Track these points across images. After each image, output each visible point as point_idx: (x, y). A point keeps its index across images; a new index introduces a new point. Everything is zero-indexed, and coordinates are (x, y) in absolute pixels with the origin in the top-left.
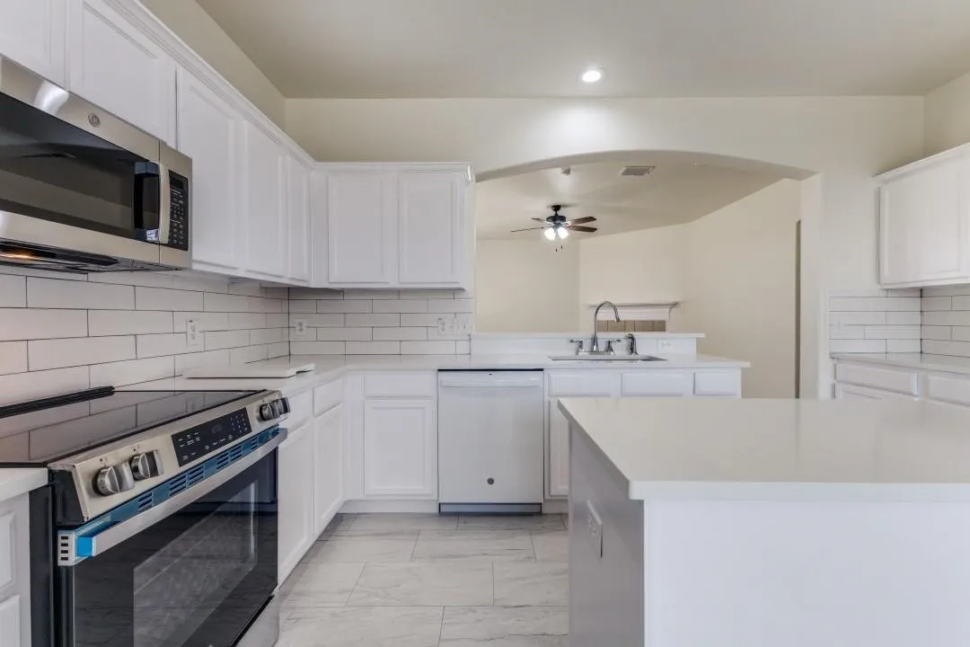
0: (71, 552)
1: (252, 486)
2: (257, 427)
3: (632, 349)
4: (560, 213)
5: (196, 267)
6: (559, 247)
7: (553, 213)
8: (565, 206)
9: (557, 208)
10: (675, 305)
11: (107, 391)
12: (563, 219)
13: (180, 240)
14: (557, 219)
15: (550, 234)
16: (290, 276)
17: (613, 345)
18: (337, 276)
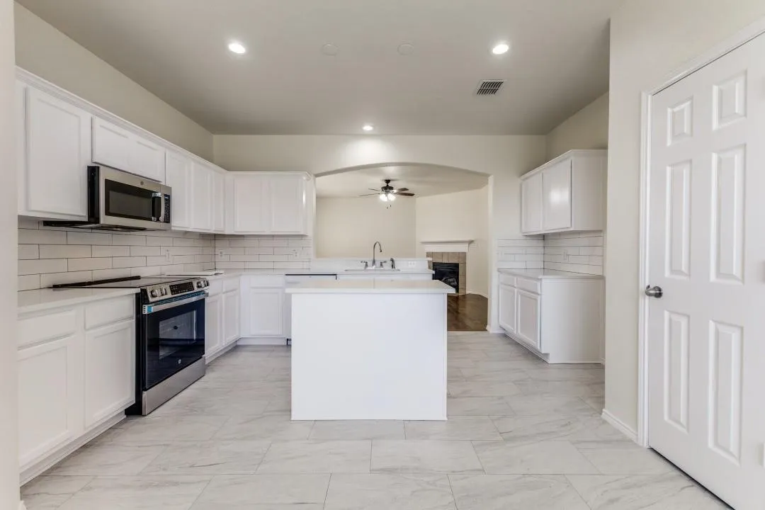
0: (146, 310)
1: (195, 312)
2: (196, 289)
3: (393, 266)
4: (390, 184)
5: (173, 228)
6: (389, 206)
7: (385, 185)
8: (393, 180)
9: (388, 181)
10: (471, 242)
11: (138, 278)
12: (391, 188)
13: (167, 220)
14: (387, 189)
15: (383, 197)
16: (214, 229)
17: (383, 264)
18: (238, 230)
